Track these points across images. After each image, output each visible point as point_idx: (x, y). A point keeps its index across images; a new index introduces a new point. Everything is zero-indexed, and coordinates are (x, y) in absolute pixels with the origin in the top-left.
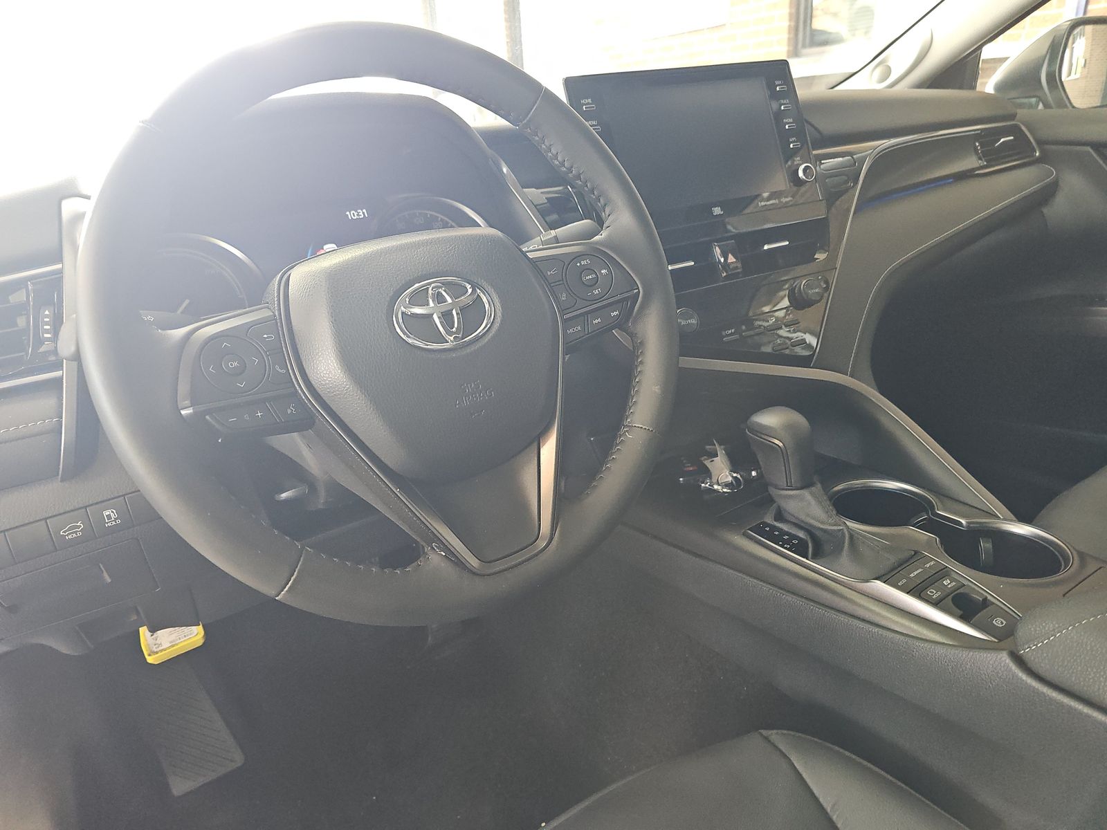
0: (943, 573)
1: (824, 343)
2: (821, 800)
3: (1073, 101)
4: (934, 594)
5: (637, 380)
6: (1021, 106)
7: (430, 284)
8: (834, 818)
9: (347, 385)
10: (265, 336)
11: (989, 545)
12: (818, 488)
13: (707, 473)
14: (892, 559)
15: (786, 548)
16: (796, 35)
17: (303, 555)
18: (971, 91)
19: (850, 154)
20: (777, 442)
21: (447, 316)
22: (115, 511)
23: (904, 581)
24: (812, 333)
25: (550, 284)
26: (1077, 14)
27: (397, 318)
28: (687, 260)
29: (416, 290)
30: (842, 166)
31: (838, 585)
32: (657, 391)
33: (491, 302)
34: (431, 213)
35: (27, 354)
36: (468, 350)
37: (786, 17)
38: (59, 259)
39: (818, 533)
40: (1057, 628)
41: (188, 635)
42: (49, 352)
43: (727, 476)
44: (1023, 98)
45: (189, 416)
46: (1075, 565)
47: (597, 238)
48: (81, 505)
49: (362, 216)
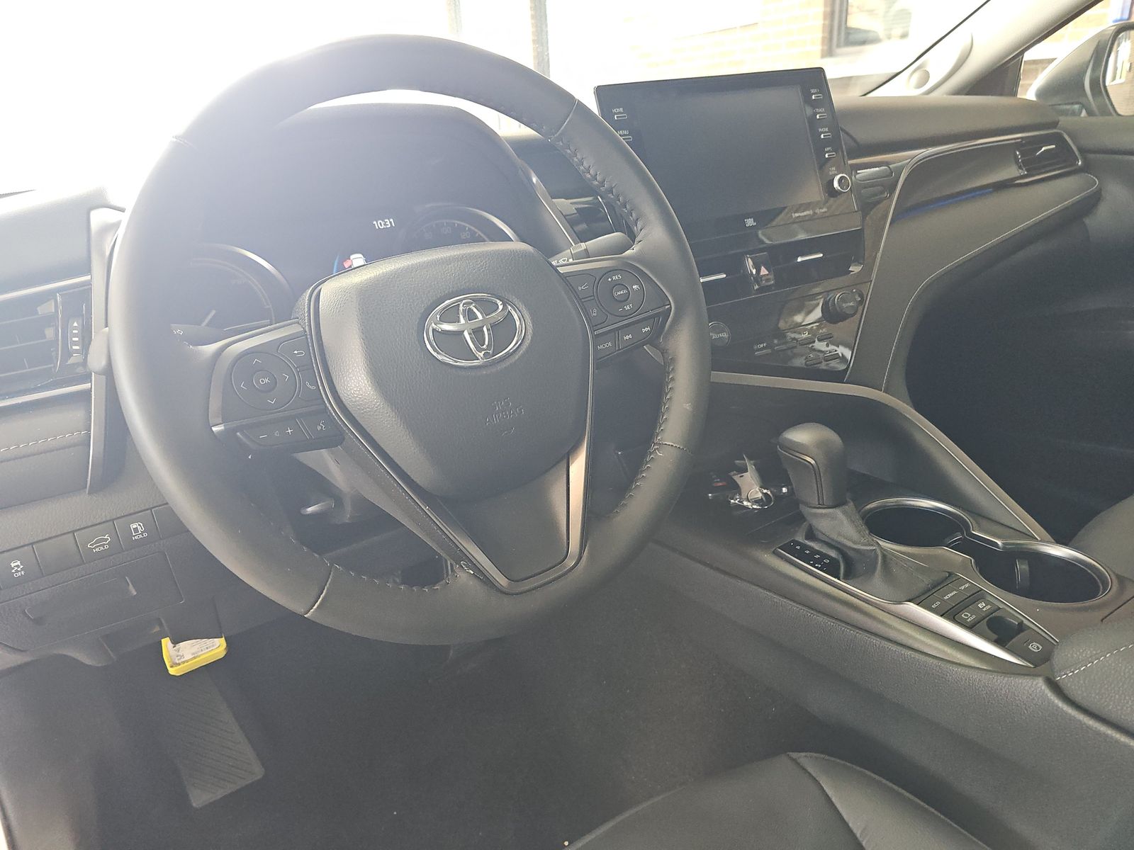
0: (978, 595)
1: (858, 357)
2: (850, 825)
3: (1118, 108)
4: (969, 617)
5: (668, 397)
6: (1064, 113)
7: (461, 300)
8: (864, 844)
9: (377, 402)
10: (296, 352)
11: (1026, 567)
12: (850, 506)
13: (736, 488)
14: (925, 581)
15: (817, 568)
16: (831, 34)
17: (332, 573)
18: (1012, 98)
19: (887, 163)
20: (809, 459)
21: (477, 333)
22: (141, 525)
23: (938, 603)
24: (846, 345)
25: (580, 300)
26: (1122, 14)
27: (428, 335)
28: (719, 272)
29: (448, 306)
30: (877, 176)
31: (871, 607)
33: (522, 317)
34: (458, 222)
35: (55, 367)
36: (499, 367)
37: (821, 16)
38: (88, 270)
39: (851, 554)
40: (1095, 654)
41: (210, 647)
42: (77, 364)
43: (757, 492)
44: (1066, 104)
45: (220, 432)
46: (1115, 589)
47: (629, 252)
48: (108, 518)
49: (389, 226)
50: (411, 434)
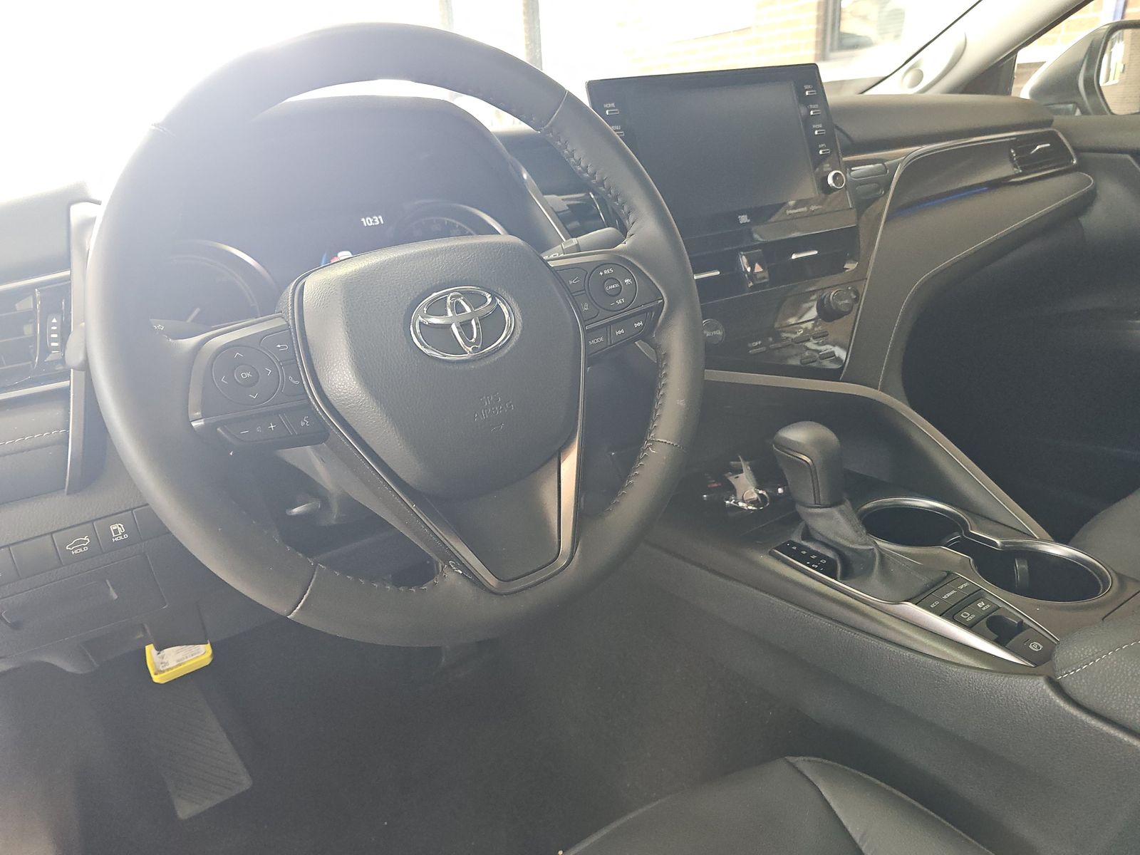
0: (977, 595)
1: (853, 357)
2: (849, 829)
3: (1112, 107)
4: (968, 616)
5: (661, 393)
6: (1058, 112)
7: (448, 293)
8: (863, 849)
9: (362, 397)
10: (279, 346)
11: (1025, 566)
12: (847, 506)
13: (731, 490)
14: (925, 580)
15: (814, 568)
16: (824, 39)
17: (316, 573)
18: (1006, 97)
19: (881, 161)
20: (805, 458)
21: (465, 326)
22: (122, 526)
23: (937, 603)
24: (842, 346)
25: (571, 294)
26: (1115, 17)
27: (414, 328)
28: (713, 270)
29: (435, 299)
30: (872, 173)
31: (868, 607)
32: (682, 404)
33: (511, 312)
34: (450, 220)
35: (33, 363)
36: (488, 361)
37: (814, 20)
38: (68, 266)
39: (848, 553)
40: (1097, 653)
41: (195, 654)
42: (57, 362)
43: (752, 493)
44: (1060, 103)
45: (201, 428)
46: (1114, 589)
47: (620, 246)
48: (87, 519)
49: (378, 223)
50: (397, 430)
